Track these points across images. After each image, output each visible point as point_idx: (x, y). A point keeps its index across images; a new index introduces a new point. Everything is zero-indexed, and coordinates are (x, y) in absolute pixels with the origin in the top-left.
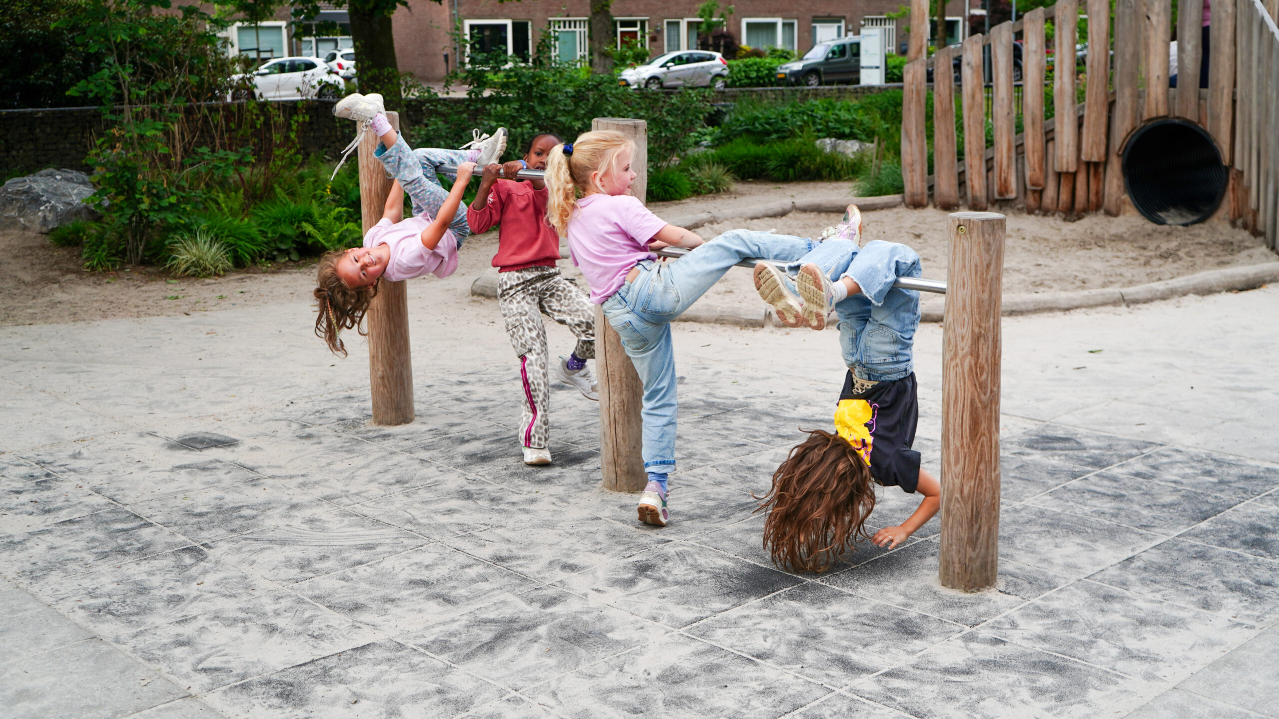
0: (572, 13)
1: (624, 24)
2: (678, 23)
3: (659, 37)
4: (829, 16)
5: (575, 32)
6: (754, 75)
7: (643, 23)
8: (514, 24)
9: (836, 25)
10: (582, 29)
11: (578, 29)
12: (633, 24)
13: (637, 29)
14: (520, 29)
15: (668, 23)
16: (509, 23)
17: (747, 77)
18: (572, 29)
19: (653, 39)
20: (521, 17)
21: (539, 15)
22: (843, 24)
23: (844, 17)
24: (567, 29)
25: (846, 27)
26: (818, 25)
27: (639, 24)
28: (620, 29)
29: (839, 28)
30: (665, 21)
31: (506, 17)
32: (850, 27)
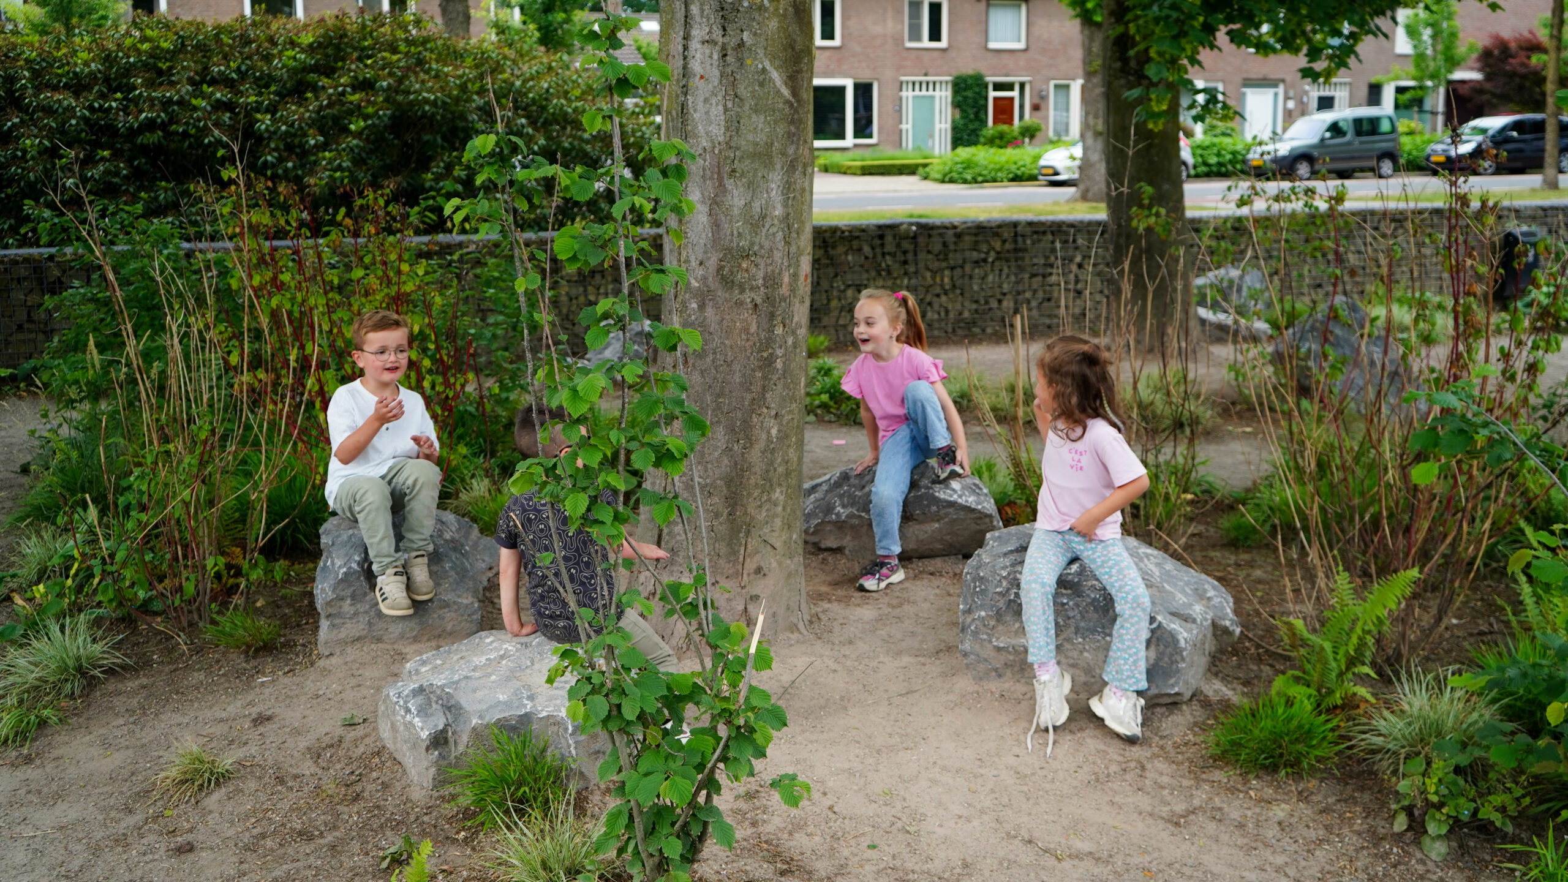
0: (931, 71)
1: (998, 87)
2: (1067, 87)
3: (1043, 106)
4: (1265, 79)
5: (932, 97)
6: (1213, 160)
7: (1022, 86)
8: (857, 86)
9: (1272, 91)
10: (943, 93)
11: (937, 93)
12: (1009, 87)
13: (1015, 94)
14: (864, 91)
15: (1056, 86)
16: (849, 84)
17: (1205, 164)
18: (931, 92)
19: (1036, 108)
20: (864, 77)
21: (888, 74)
22: (1281, 90)
23: (1283, 81)
24: (924, 93)
25: (1286, 93)
26: (1249, 91)
27: (1017, 87)
28: (992, 94)
29: (1276, 95)
30: (1052, 83)
31: (846, 76)
32: (1291, 94)
